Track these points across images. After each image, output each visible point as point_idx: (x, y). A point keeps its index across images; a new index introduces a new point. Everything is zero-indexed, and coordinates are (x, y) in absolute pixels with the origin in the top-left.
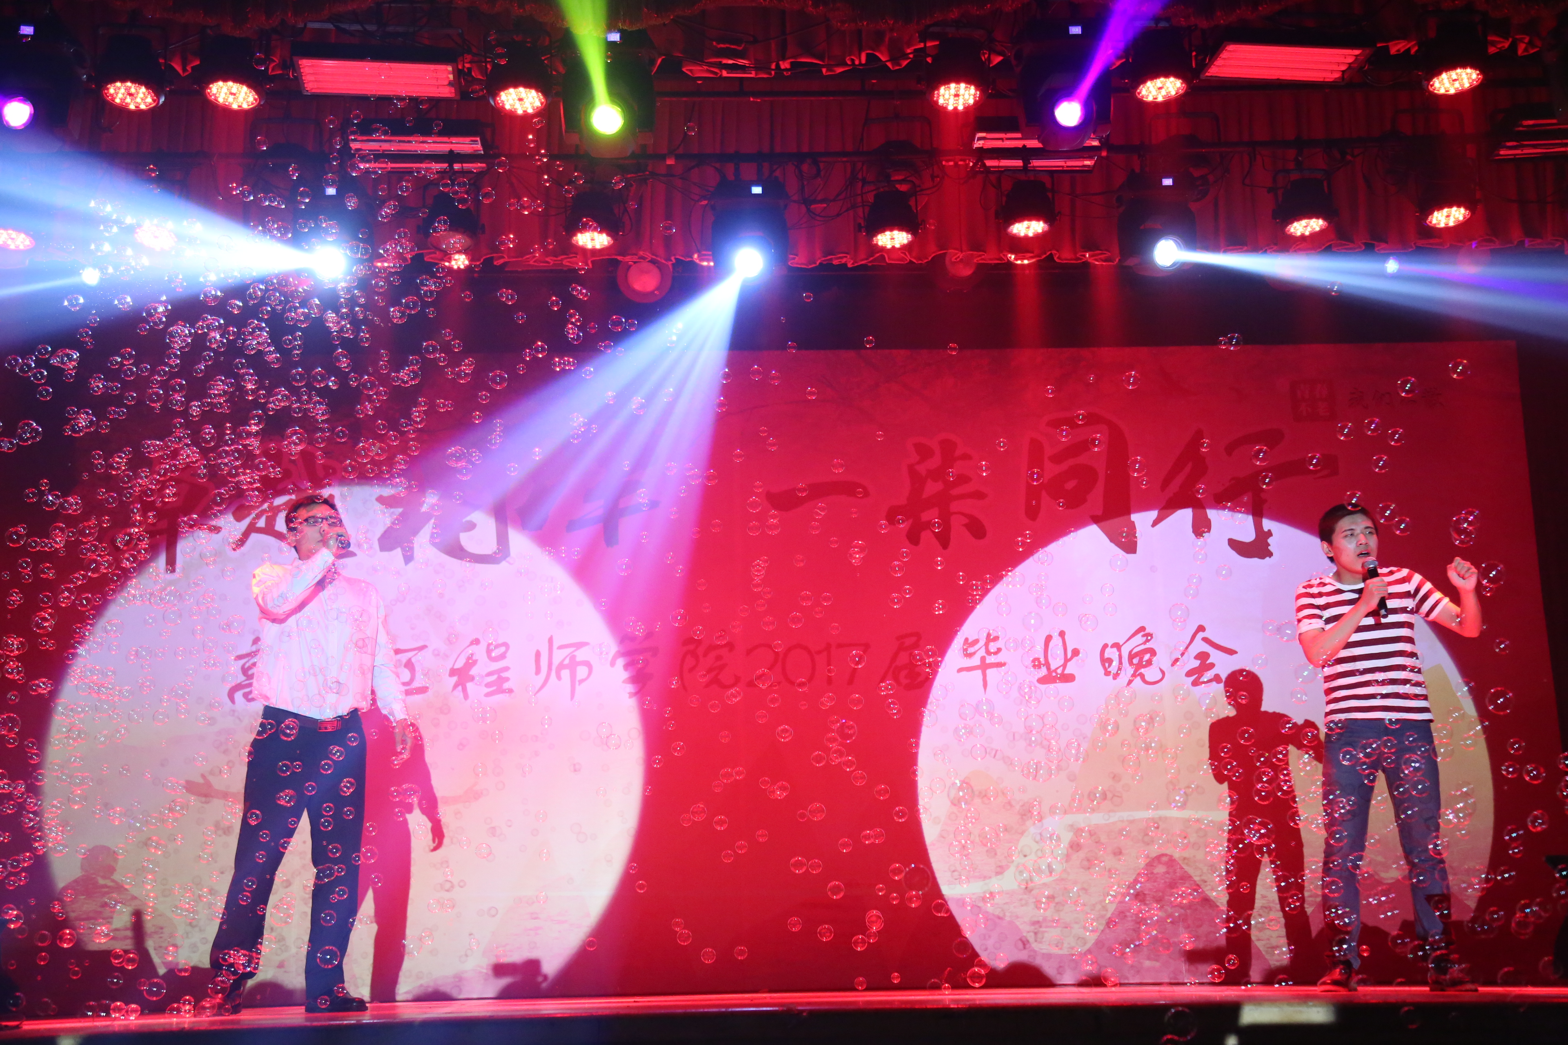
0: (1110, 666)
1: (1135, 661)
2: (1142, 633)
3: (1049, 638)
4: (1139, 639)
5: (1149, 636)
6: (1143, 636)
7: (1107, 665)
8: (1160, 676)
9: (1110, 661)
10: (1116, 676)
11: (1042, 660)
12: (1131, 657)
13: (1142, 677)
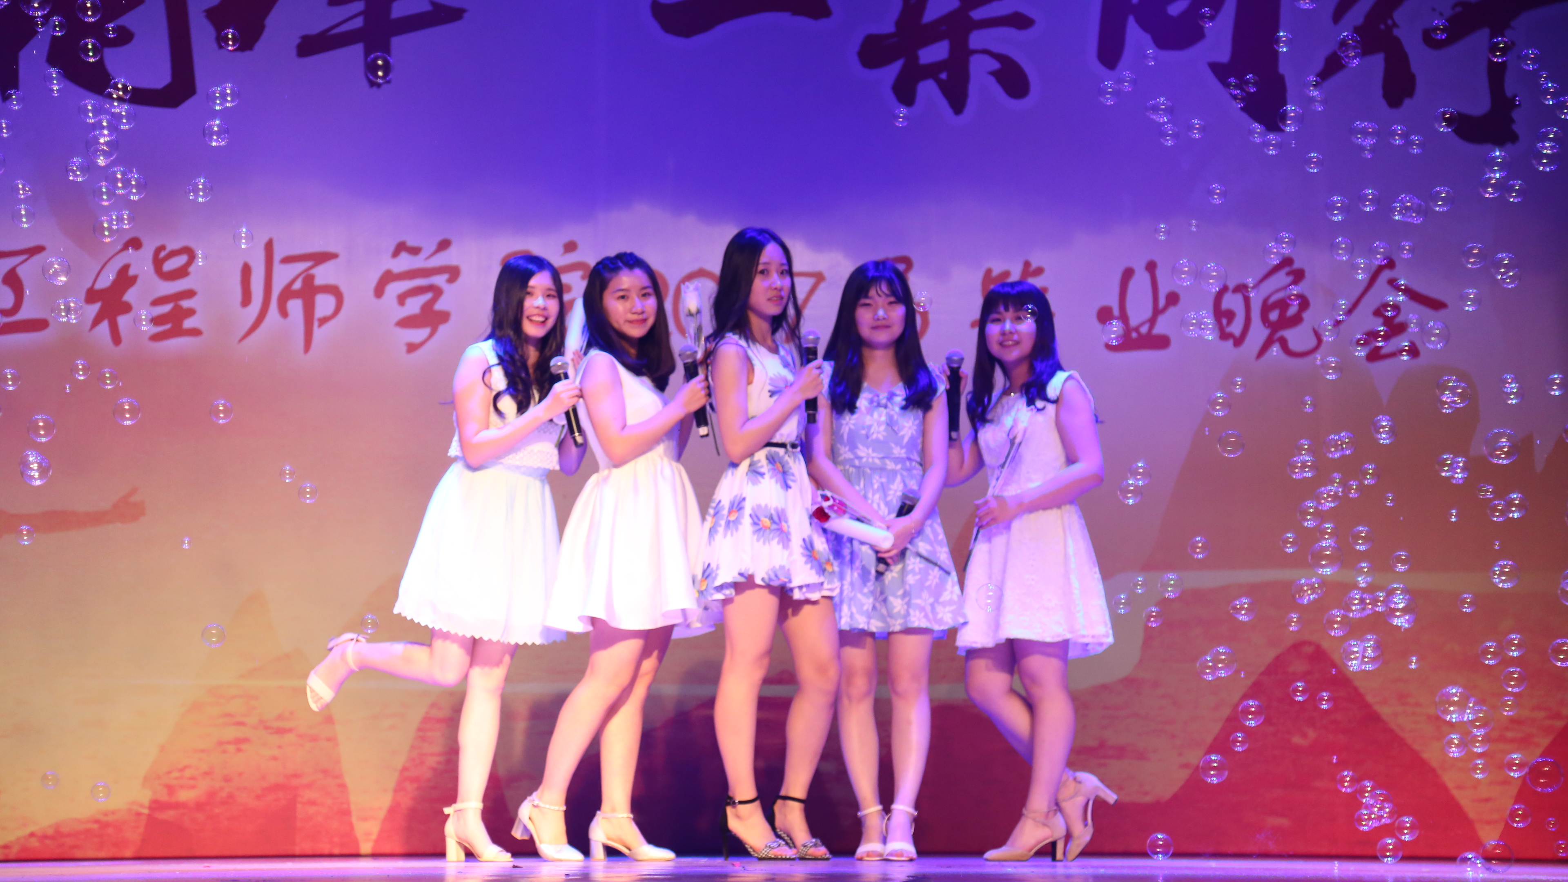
0: (1229, 322)
1: (1274, 316)
2: (1287, 269)
3: (1128, 274)
4: (1282, 278)
5: (1298, 276)
6: (1288, 274)
7: (1224, 321)
8: (1313, 342)
9: (1230, 315)
10: (1238, 342)
11: (1116, 312)
12: (1266, 308)
13: (1283, 343)
